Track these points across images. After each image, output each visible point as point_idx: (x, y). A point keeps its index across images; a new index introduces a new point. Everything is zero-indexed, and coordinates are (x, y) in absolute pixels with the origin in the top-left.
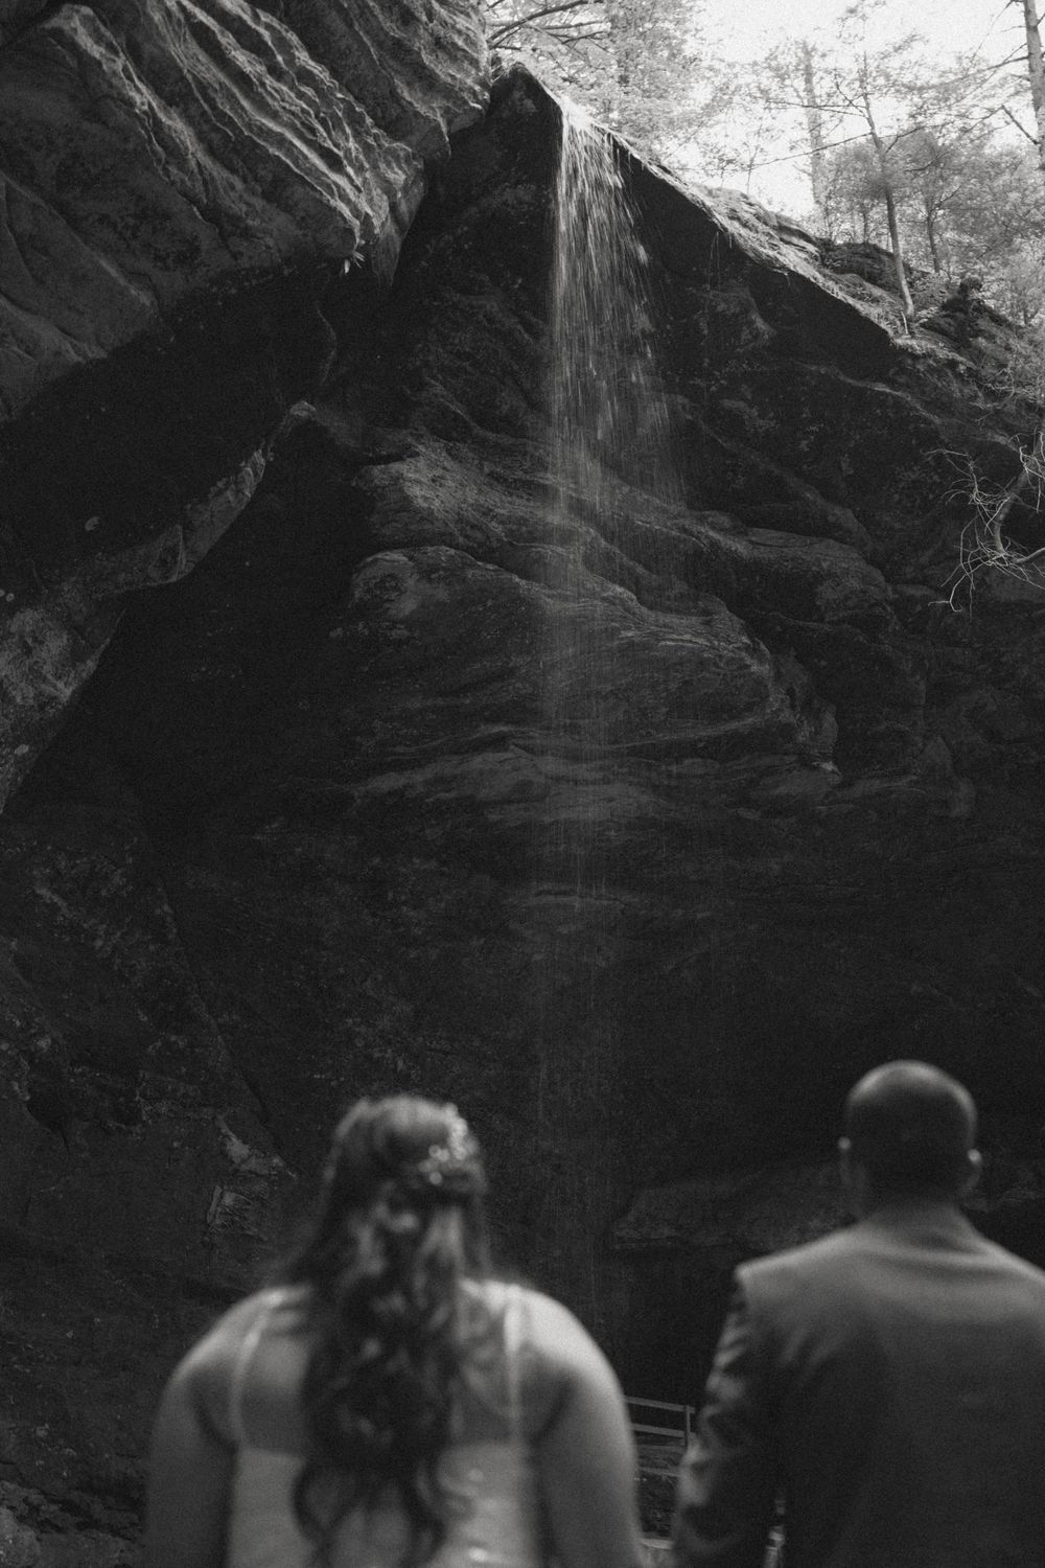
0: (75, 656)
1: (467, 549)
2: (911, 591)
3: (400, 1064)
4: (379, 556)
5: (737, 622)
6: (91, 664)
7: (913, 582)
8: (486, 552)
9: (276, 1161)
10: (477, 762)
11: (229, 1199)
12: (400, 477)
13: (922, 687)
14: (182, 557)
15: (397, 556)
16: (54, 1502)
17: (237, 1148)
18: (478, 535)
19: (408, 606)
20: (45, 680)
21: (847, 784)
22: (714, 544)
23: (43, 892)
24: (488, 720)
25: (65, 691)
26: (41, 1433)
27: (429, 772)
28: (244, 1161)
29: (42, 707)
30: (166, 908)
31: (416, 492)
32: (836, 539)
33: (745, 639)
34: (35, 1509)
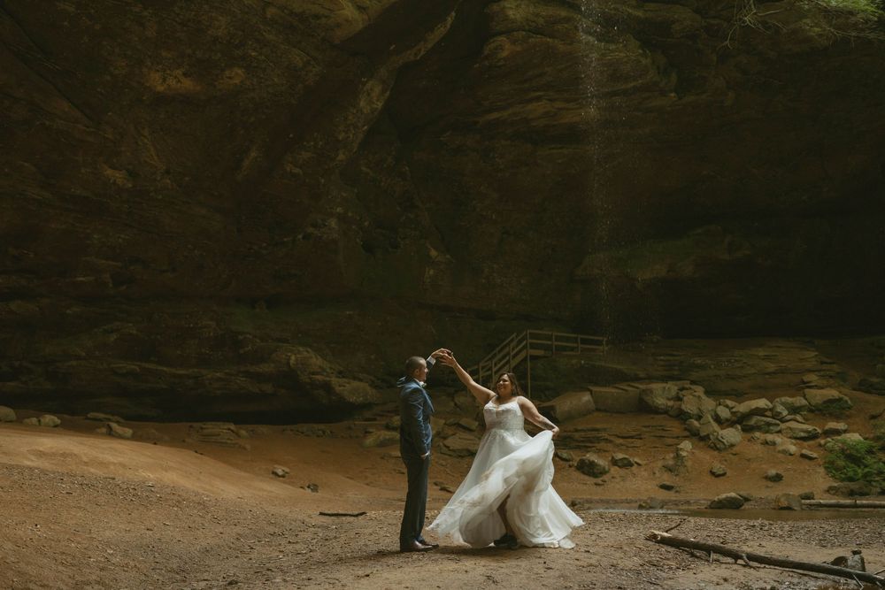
0: (383, 91)
1: (529, 31)
2: (712, 21)
3: (494, 217)
4: (495, 39)
5: (638, 43)
6: (388, 93)
7: (714, 17)
8: (538, 31)
9: (448, 256)
10: (530, 107)
11: (432, 272)
12: (504, 8)
13: (715, 59)
14: (423, 50)
15: (503, 38)
16: (378, 379)
17: (434, 253)
18: (534, 24)
19: (505, 54)
20: (373, 103)
21: (680, 99)
22: (629, 14)
23: (364, 169)
24: (534, 91)
25: (380, 105)
26: (373, 357)
27: (510, 111)
28: (436, 257)
29: (372, 113)
30: (407, 168)
31: (511, 13)
32: (681, 5)
33: (641, 51)
34: (373, 382)
